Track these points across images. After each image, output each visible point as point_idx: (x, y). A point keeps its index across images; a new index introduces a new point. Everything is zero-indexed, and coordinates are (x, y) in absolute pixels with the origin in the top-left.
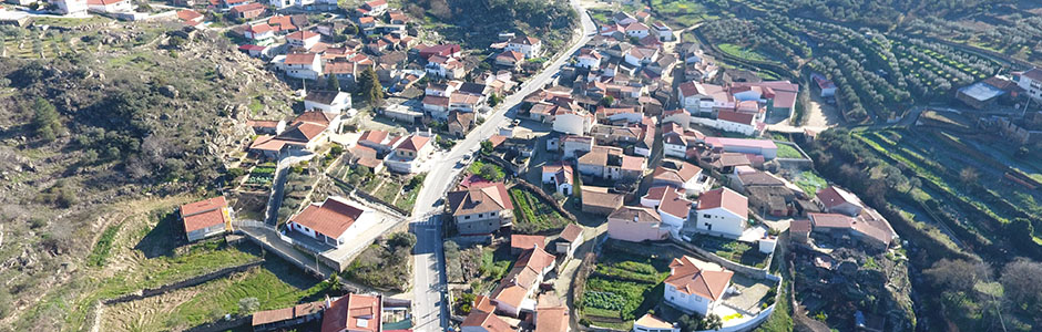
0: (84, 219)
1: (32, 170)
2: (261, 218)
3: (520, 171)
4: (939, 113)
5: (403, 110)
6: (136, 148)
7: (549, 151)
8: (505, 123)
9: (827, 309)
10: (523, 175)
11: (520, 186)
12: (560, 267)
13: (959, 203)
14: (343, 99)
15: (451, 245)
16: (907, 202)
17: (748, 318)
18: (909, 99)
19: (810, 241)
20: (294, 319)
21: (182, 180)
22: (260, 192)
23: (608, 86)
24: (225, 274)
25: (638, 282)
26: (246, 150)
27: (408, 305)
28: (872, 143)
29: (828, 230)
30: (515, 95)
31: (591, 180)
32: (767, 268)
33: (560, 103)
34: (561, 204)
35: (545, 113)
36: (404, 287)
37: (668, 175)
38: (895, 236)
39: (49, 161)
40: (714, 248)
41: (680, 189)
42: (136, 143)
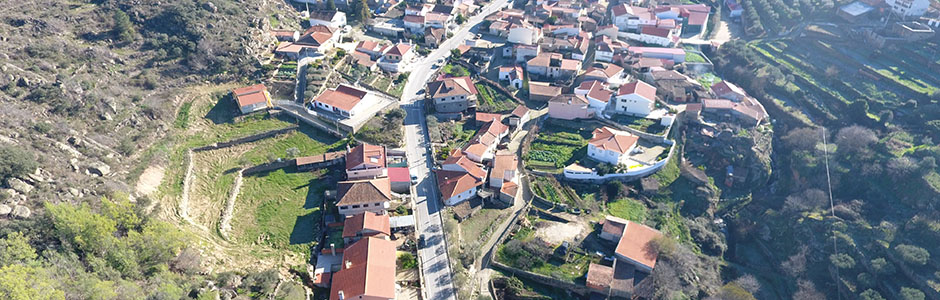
0: (167, 97)
1: (122, 63)
2: (292, 99)
3: (482, 71)
4: (820, 27)
5: (389, 26)
6: (193, 49)
7: (505, 58)
8: (470, 36)
9: (706, 164)
10: (484, 74)
11: (482, 82)
12: (512, 135)
13: (821, 93)
14: (340, 17)
15: (432, 118)
16: (781, 93)
17: (646, 167)
18: (800, 17)
19: (700, 118)
20: (325, 162)
21: (230, 73)
22: (288, 81)
23: (554, 9)
24: (272, 135)
25: (570, 145)
26: (274, 52)
27: (404, 155)
28: (763, 52)
29: (715, 111)
30: (477, 16)
31: (537, 78)
32: (666, 135)
33: (513, 21)
34: (514, 94)
35: (501, 29)
36: (400, 143)
37: (597, 73)
38: (766, 115)
39: (132, 57)
40: (627, 123)
41: (605, 83)
42: (192, 45)
